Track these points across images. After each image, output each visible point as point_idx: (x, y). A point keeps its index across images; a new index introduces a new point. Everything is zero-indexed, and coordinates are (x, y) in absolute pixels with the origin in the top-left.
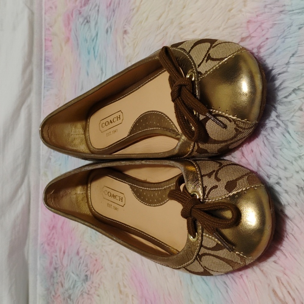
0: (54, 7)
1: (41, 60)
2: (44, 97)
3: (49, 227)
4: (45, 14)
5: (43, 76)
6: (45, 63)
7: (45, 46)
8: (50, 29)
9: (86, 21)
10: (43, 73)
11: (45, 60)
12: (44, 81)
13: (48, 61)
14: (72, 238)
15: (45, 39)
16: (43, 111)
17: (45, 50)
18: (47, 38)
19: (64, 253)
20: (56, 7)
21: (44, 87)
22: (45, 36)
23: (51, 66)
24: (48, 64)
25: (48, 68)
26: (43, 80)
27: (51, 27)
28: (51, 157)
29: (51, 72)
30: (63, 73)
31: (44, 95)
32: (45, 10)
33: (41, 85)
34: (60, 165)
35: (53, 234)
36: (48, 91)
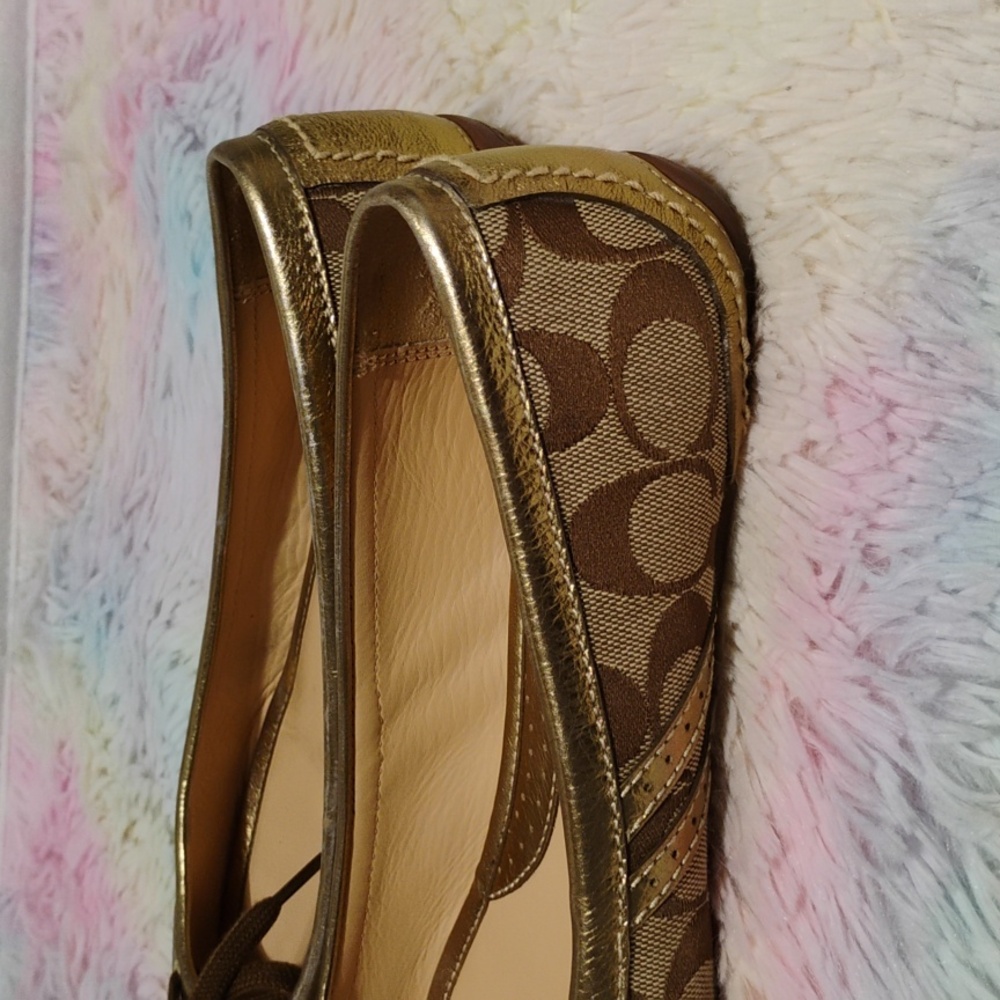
0: (71, 36)
1: (19, 230)
2: (26, 371)
3: (36, 850)
4: (37, 54)
5: (24, 292)
6: (32, 243)
7: (35, 177)
8: (57, 118)
9: (189, 139)
10: (25, 281)
11: (33, 232)
12: (29, 312)
13: (44, 236)
14: (112, 921)
15: (36, 154)
16: (22, 421)
17: (36, 194)
18: (41, 149)
19: (85, 963)
20: (79, 35)
21: (28, 335)
22: (35, 141)
23: (54, 255)
24: (44, 248)
25: (44, 264)
26: (24, 309)
27: (60, 112)
28: (47, 600)
29: (55, 279)
30: (100, 305)
31: (26, 364)
32: (38, 41)
33: (16, 324)
34: (79, 641)
35: (48, 876)
36: (40, 349)
